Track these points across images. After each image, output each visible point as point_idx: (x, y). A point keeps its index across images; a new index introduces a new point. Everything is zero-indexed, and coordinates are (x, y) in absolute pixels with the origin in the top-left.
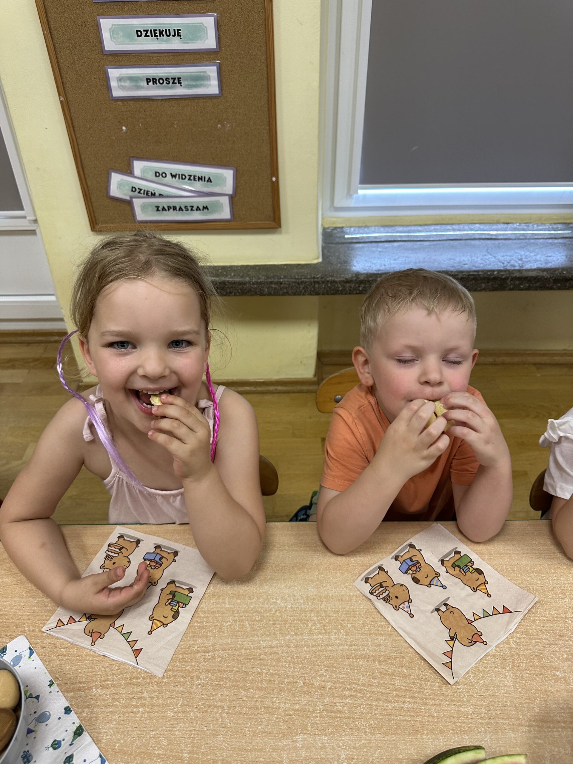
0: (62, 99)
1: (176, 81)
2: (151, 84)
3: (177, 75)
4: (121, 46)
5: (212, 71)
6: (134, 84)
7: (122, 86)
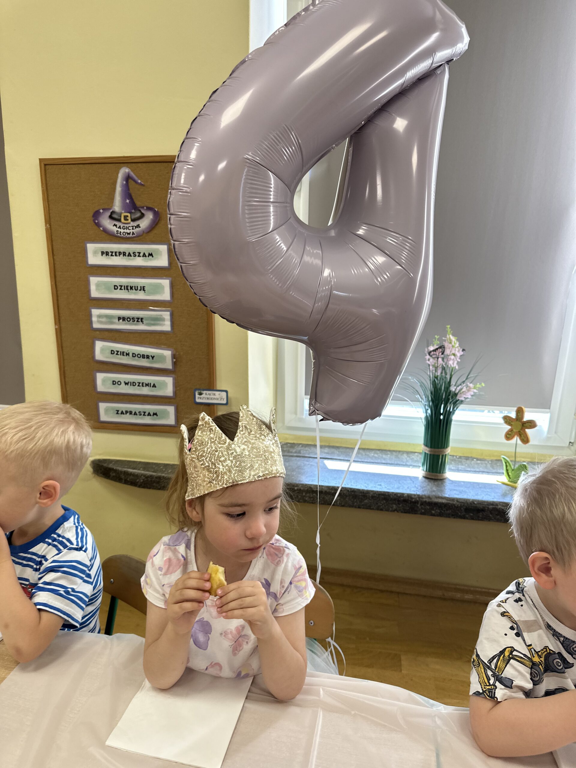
0: (57, 327)
1: (140, 320)
2: (121, 321)
3: (141, 316)
4: (102, 295)
5: (167, 315)
6: (109, 320)
7: (100, 321)
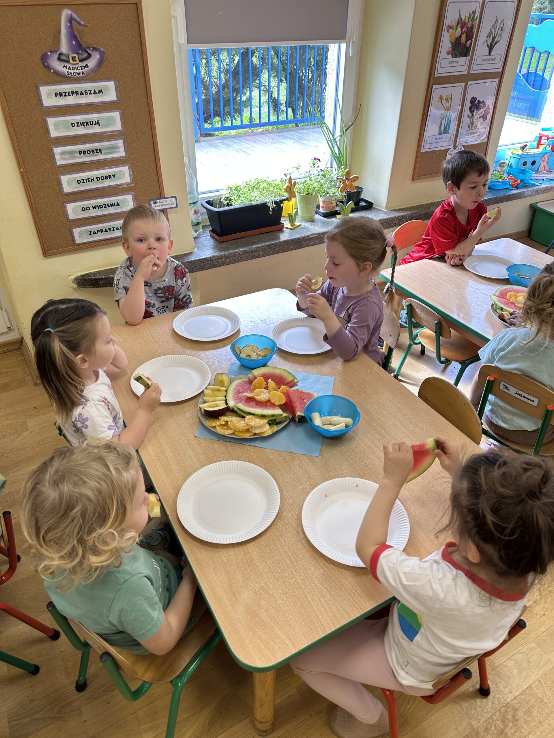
0: (22, 170)
1: (98, 151)
2: (82, 154)
3: (99, 148)
4: (62, 133)
5: (120, 143)
6: (71, 156)
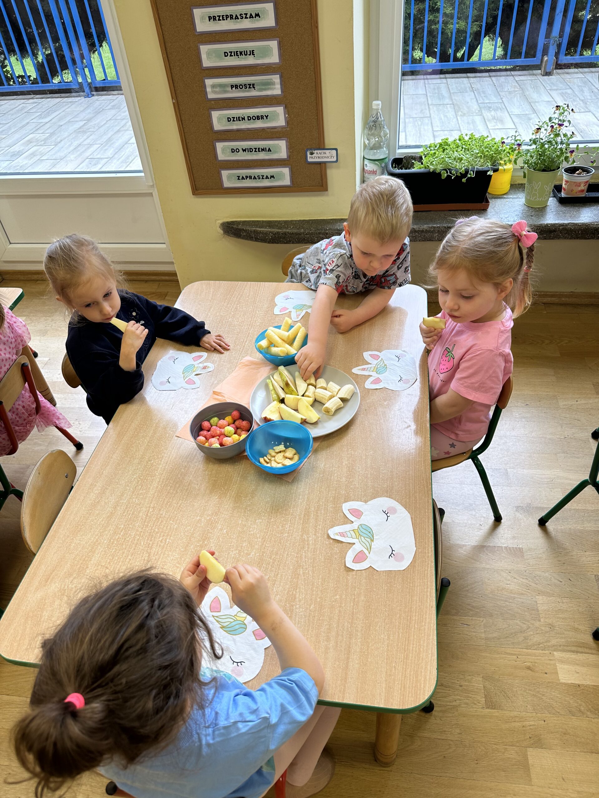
0: (174, 101)
1: (251, 86)
2: (234, 89)
3: (252, 82)
4: (214, 63)
5: (276, 79)
6: (222, 89)
7: (214, 91)
